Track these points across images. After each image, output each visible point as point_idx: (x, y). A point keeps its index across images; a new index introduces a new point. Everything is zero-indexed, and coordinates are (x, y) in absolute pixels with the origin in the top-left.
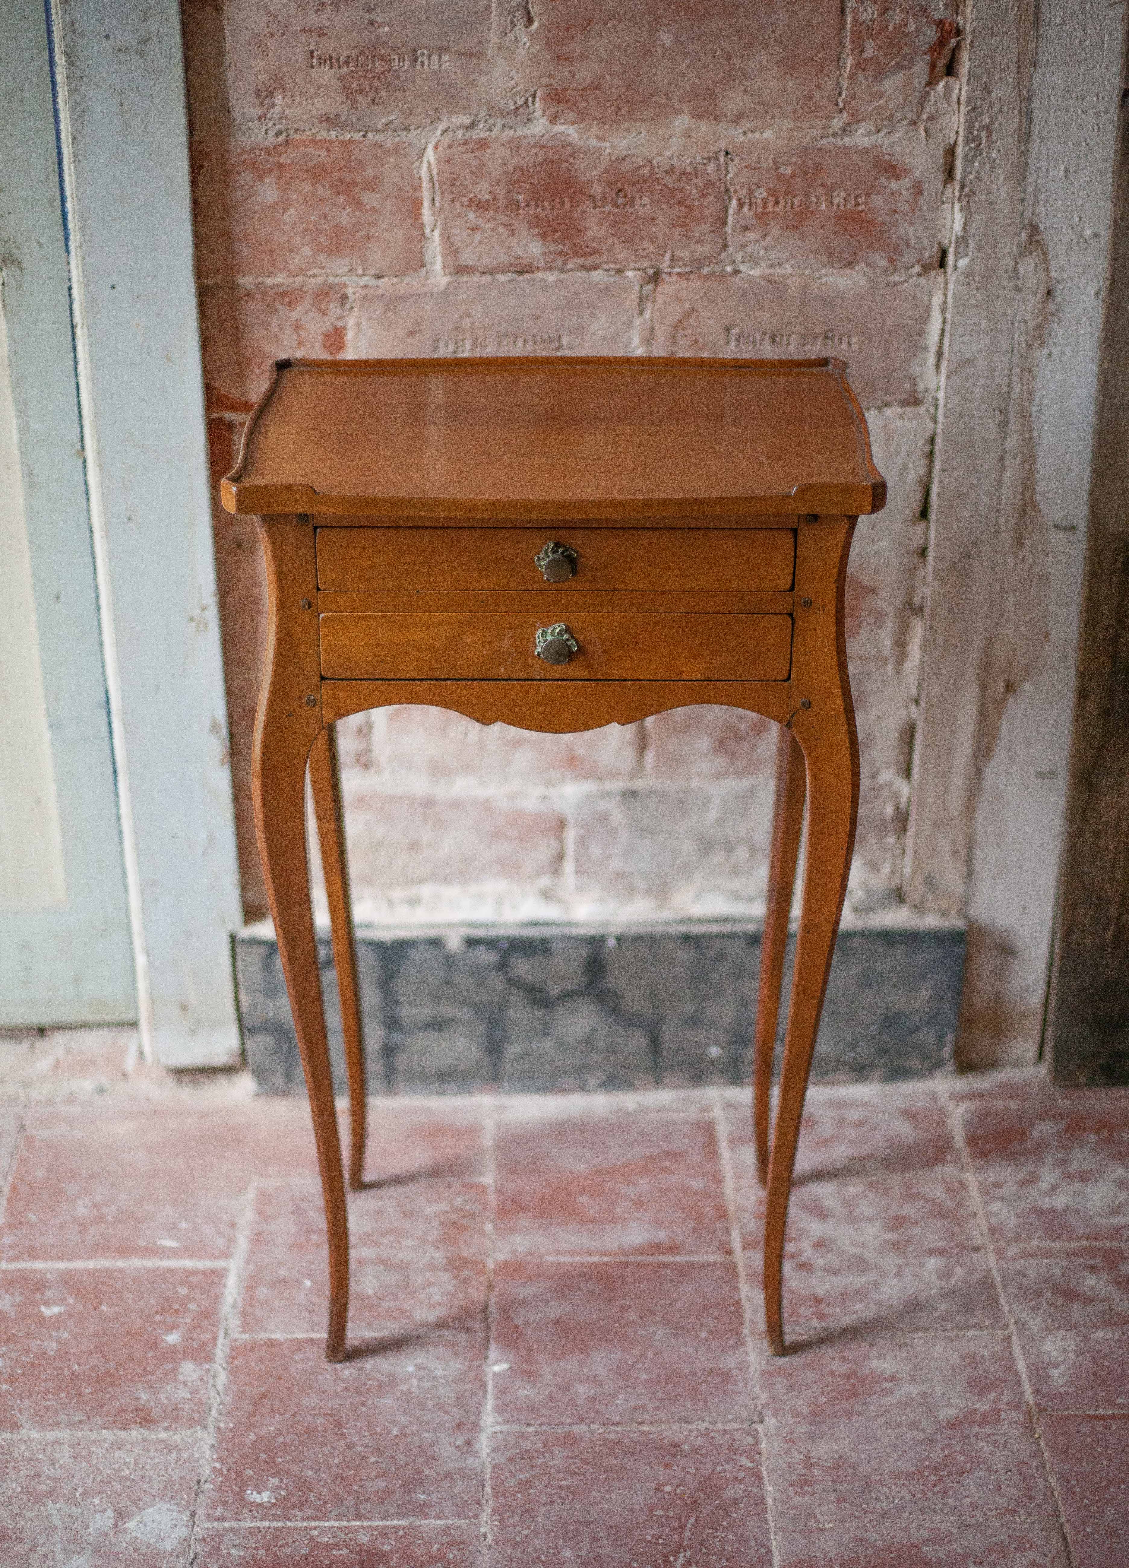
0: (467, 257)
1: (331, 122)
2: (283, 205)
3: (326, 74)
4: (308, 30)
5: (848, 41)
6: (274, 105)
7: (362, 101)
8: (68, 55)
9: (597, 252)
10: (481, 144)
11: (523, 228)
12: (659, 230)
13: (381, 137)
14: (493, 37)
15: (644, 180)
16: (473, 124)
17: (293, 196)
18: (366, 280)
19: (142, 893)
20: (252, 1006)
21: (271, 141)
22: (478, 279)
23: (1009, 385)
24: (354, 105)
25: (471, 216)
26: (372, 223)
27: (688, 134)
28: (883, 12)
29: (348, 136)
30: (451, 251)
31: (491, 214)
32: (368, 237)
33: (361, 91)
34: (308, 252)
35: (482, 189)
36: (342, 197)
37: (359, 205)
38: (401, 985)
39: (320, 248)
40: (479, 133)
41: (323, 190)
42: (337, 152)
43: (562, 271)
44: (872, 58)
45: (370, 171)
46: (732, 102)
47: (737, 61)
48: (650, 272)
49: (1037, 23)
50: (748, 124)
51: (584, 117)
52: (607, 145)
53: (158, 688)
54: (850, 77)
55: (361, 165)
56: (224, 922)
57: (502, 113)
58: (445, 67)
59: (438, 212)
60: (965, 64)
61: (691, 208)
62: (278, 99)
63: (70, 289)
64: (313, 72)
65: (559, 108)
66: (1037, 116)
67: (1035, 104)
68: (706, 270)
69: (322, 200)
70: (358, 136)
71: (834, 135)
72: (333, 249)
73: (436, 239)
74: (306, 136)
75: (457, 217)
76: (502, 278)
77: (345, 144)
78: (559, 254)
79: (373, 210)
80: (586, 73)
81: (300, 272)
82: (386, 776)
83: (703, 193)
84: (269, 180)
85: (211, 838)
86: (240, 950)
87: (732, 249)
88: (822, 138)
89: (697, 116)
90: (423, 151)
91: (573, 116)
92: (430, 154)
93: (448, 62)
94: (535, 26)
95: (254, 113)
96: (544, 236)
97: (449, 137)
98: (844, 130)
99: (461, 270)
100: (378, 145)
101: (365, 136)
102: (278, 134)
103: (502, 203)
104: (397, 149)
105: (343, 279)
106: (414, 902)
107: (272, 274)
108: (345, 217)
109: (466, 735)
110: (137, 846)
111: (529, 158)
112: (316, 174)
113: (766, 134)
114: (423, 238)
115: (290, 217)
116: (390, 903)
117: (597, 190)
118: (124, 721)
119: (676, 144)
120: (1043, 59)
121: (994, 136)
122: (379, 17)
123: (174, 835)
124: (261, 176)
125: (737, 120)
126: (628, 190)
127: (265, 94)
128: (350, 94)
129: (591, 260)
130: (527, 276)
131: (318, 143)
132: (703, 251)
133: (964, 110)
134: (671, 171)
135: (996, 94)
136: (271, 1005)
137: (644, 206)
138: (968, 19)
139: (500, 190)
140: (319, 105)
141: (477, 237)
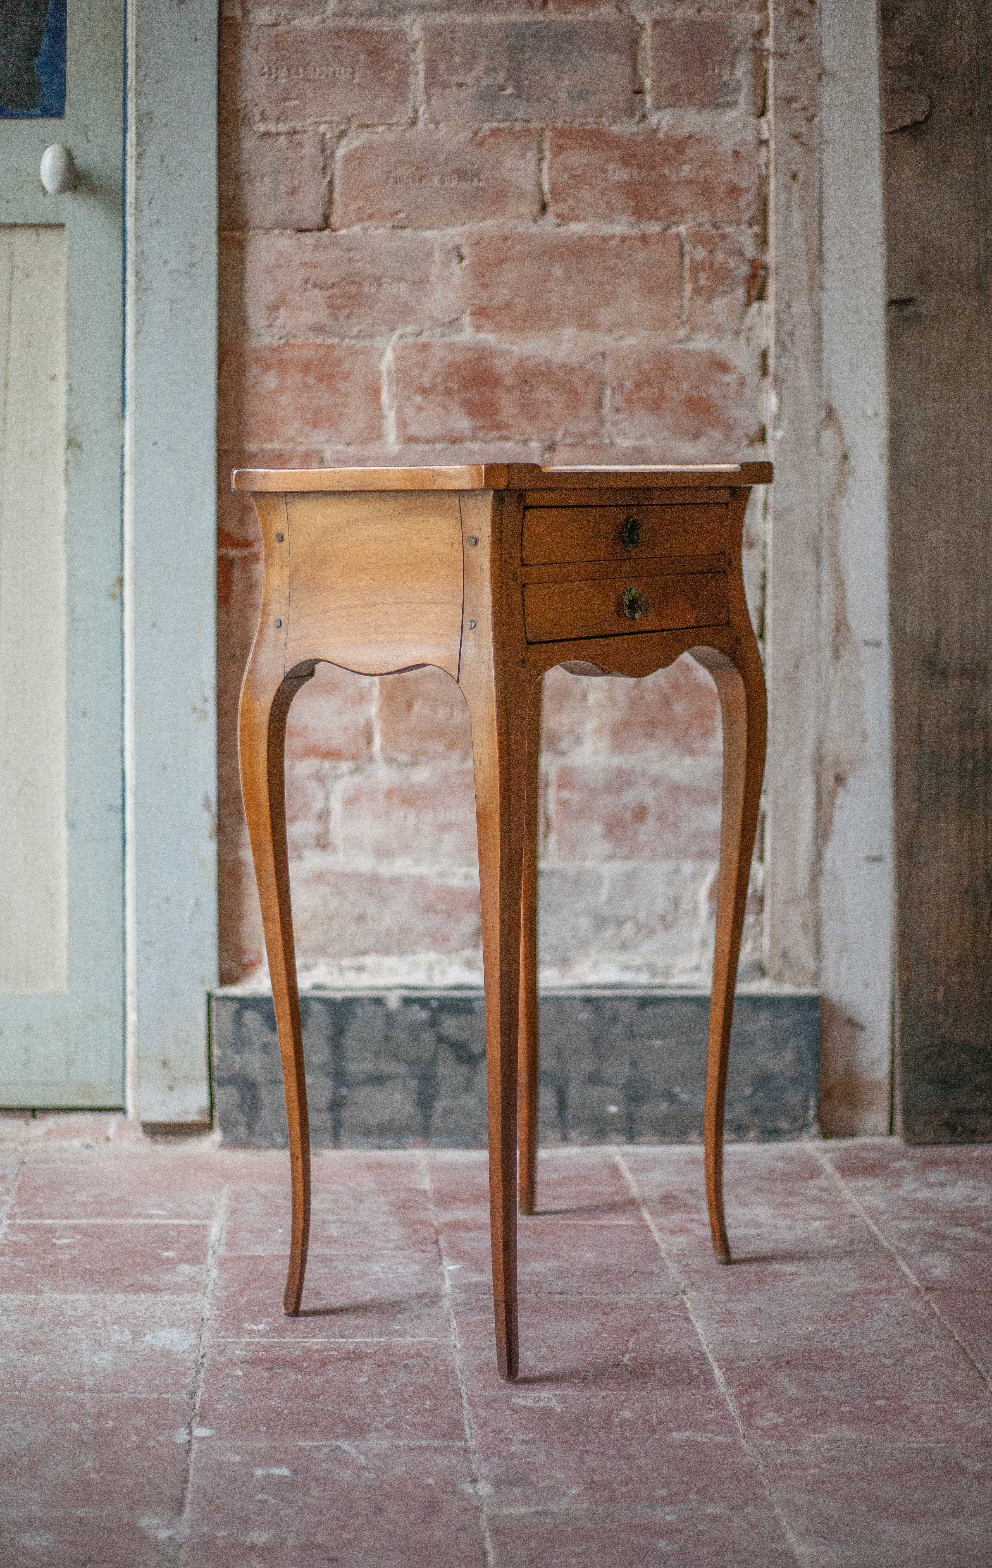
0: (414, 430)
1: (319, 330)
2: (281, 390)
3: (317, 295)
4: (305, 264)
5: (687, 274)
6: (277, 318)
7: (342, 314)
8: (137, 274)
9: (509, 427)
10: (426, 347)
11: (456, 409)
12: (555, 410)
13: (353, 342)
14: (435, 270)
15: (542, 373)
16: (419, 334)
17: (289, 383)
18: (339, 447)
19: (139, 951)
20: (222, 1059)
21: (275, 343)
22: (422, 447)
23: (821, 528)
24: (336, 318)
25: (418, 399)
26: (344, 405)
27: (575, 340)
28: (711, 253)
29: (330, 341)
30: (402, 425)
31: (431, 397)
32: (342, 415)
33: (341, 307)
34: (297, 425)
35: (426, 379)
36: (324, 386)
37: (335, 391)
38: (347, 1041)
39: (306, 422)
40: (424, 339)
41: (311, 380)
42: (322, 352)
43: (484, 441)
44: (706, 286)
45: (345, 366)
46: (606, 317)
47: (608, 287)
48: (549, 443)
49: (821, 259)
50: (617, 333)
51: (499, 327)
52: (516, 348)
53: (165, 768)
54: (691, 299)
55: (339, 362)
56: (203, 982)
57: (442, 325)
58: (402, 291)
59: (394, 396)
60: (772, 288)
61: (577, 395)
62: (282, 313)
63: (123, 446)
64: (308, 293)
65: (482, 321)
66: (826, 324)
67: (825, 316)
68: (590, 442)
69: (309, 388)
70: (336, 341)
71: (681, 341)
72: (316, 423)
73: (391, 416)
74: (300, 340)
75: (408, 399)
76: (439, 446)
77: (329, 347)
78: (482, 428)
79: (347, 395)
80: (501, 296)
81: (291, 440)
82: (341, 856)
83: (586, 384)
84: (273, 372)
85: (197, 904)
86: (214, 1004)
87: (608, 426)
88: (672, 342)
89: (580, 327)
90: (383, 353)
91: (491, 326)
92: (389, 355)
93: (403, 288)
94: (465, 263)
95: (264, 322)
96: (471, 414)
97: (402, 342)
98: (688, 338)
99: (410, 440)
100: (351, 347)
101: (341, 342)
102: (280, 338)
103: (440, 389)
104: (366, 351)
105: (321, 446)
106: (360, 969)
107: (270, 442)
108: (326, 400)
109: (405, 817)
110: (137, 910)
111: (460, 357)
112: (306, 368)
113: (632, 341)
114: (381, 417)
115: (285, 399)
116: (340, 969)
117: (509, 380)
118: (136, 795)
119: (566, 347)
120: (828, 283)
121: (797, 339)
122: (356, 255)
123: (168, 900)
124: (266, 368)
125: (610, 329)
126: (533, 381)
127: (273, 309)
128: (333, 308)
129: (505, 433)
130: (457, 446)
131: (308, 346)
132: (587, 427)
133: (773, 320)
134: (562, 367)
135: (796, 308)
136: (238, 1058)
137: (543, 393)
138: (771, 257)
139: (439, 380)
140: (310, 318)
141: (422, 415)
